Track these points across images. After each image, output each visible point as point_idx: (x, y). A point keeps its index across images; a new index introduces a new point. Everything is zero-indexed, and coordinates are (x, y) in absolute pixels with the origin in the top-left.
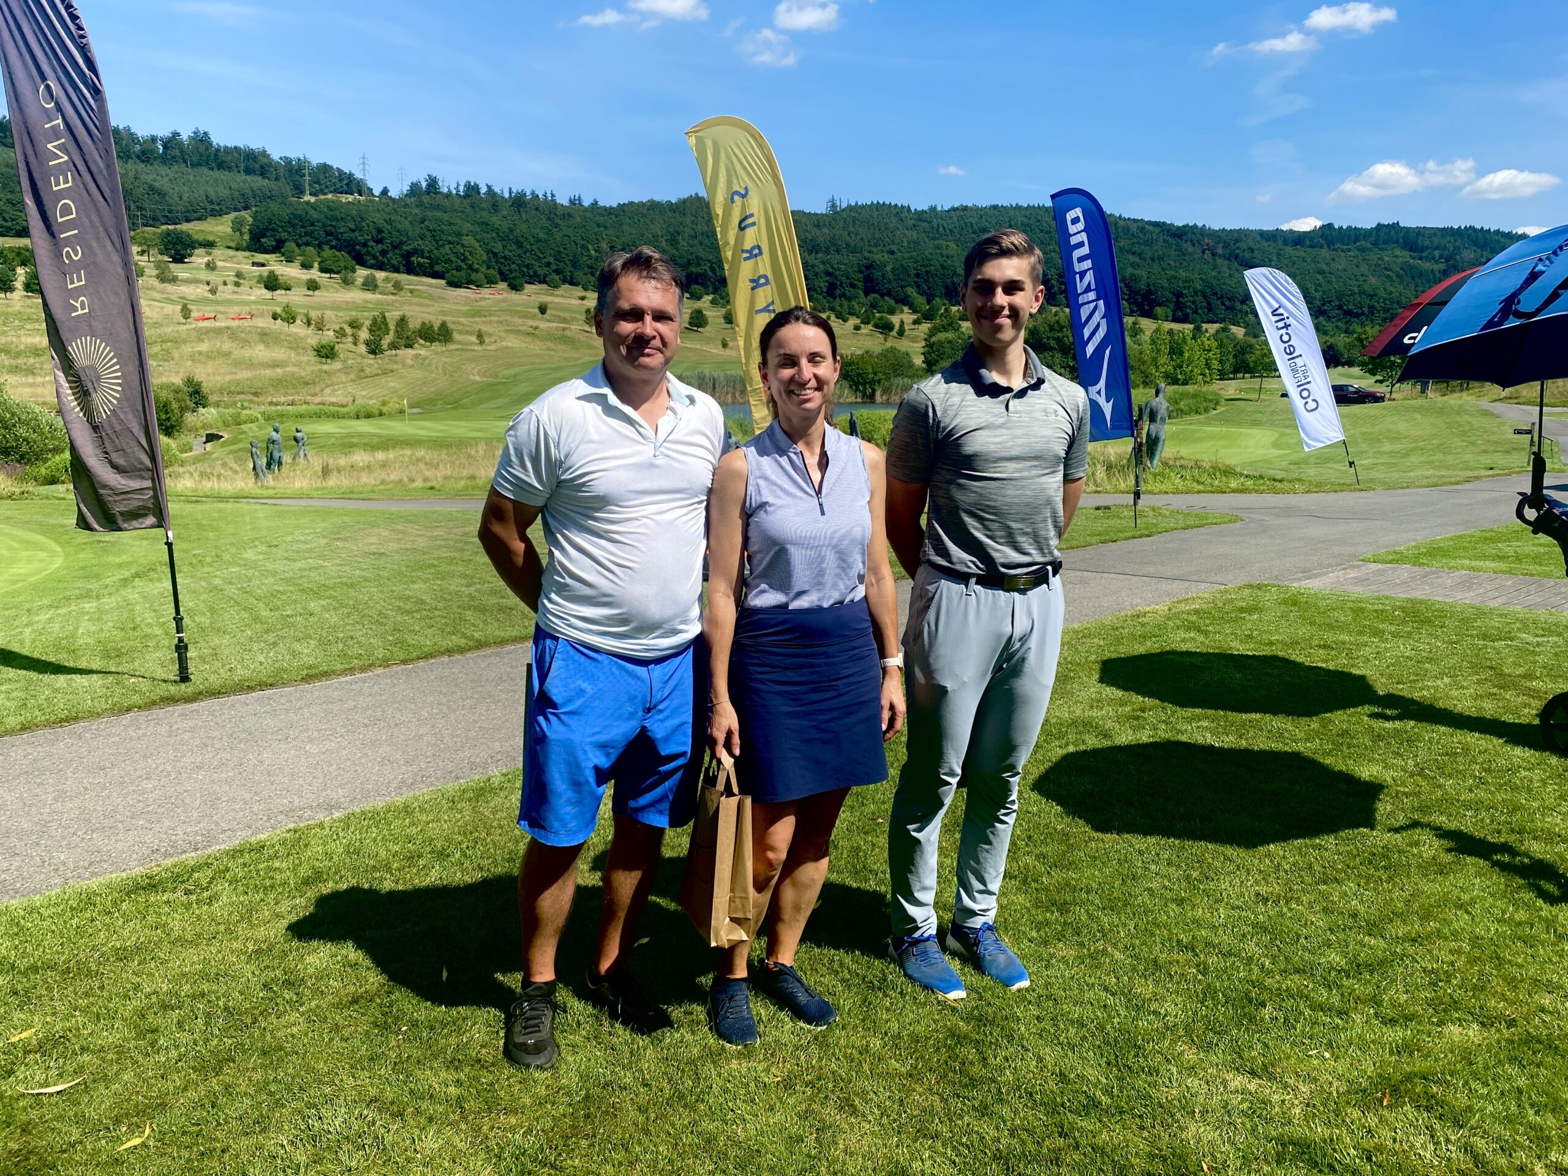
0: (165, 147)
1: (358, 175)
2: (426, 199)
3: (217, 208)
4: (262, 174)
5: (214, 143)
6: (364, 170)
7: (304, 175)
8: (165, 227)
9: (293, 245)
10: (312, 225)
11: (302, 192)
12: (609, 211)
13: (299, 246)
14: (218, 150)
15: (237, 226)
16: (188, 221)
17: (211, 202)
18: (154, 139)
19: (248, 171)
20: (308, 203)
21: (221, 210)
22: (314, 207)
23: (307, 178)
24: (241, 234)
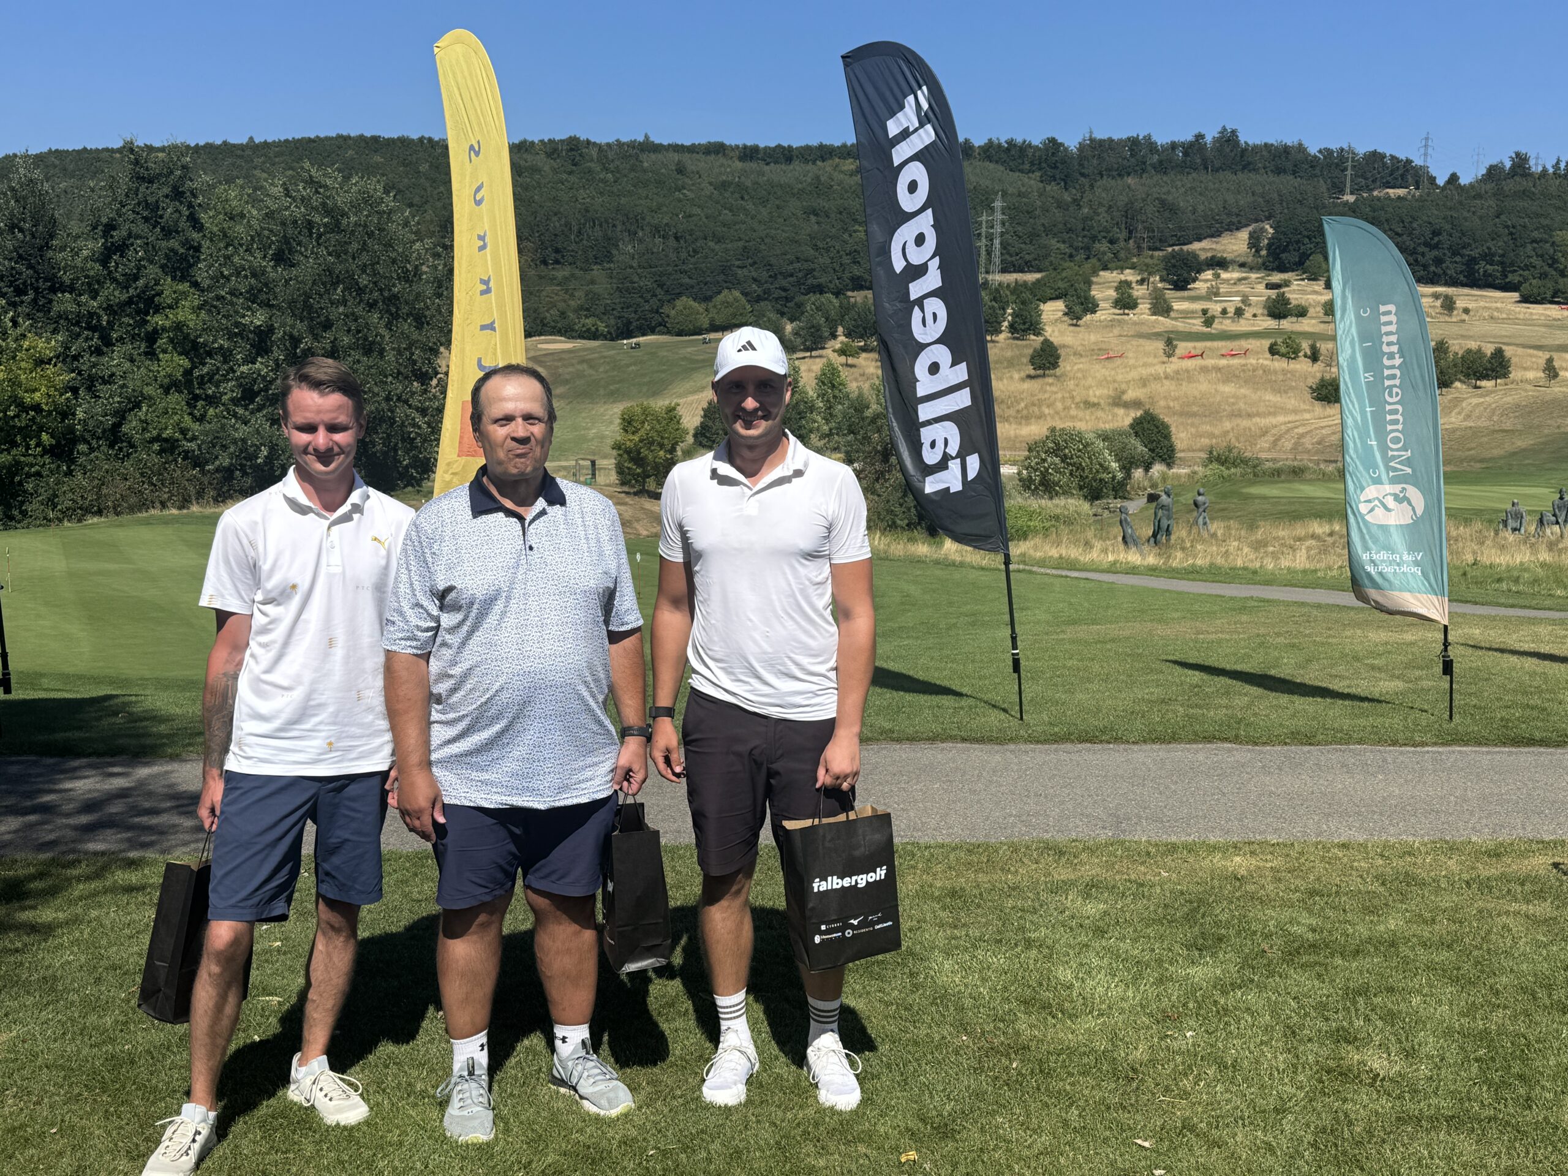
0: (1186, 154)
1: (1418, 161)
2: (1509, 186)
3: (1235, 219)
4: (1294, 173)
5: (1242, 142)
6: (1426, 155)
7: (1346, 169)
8: (1170, 249)
9: (1319, 258)
11: (1342, 192)
14: (1244, 151)
15: (1254, 242)
16: (1199, 240)
17: (1229, 214)
18: (1174, 146)
19: (1279, 171)
20: (1346, 204)
21: (1239, 222)
22: (1353, 208)
23: (1349, 172)
24: (1257, 251)
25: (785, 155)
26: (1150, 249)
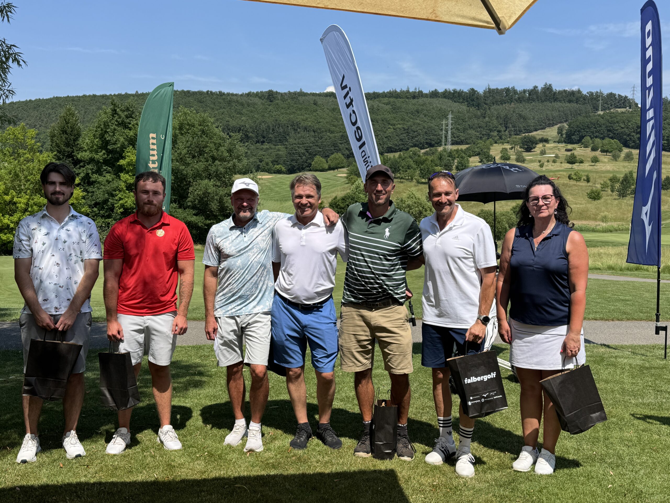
0: (530, 94)
1: (629, 97)
3: (551, 122)
4: (577, 102)
5: (554, 89)
6: (633, 94)
7: (599, 100)
8: (524, 135)
9: (588, 138)
10: (600, 126)
11: (597, 110)
13: (591, 138)
14: (555, 93)
15: (560, 131)
16: (536, 130)
17: (549, 120)
18: (525, 91)
19: (570, 101)
20: (599, 115)
21: (553, 123)
22: (602, 117)
23: (601, 102)
24: (562, 135)
26: (515, 135)
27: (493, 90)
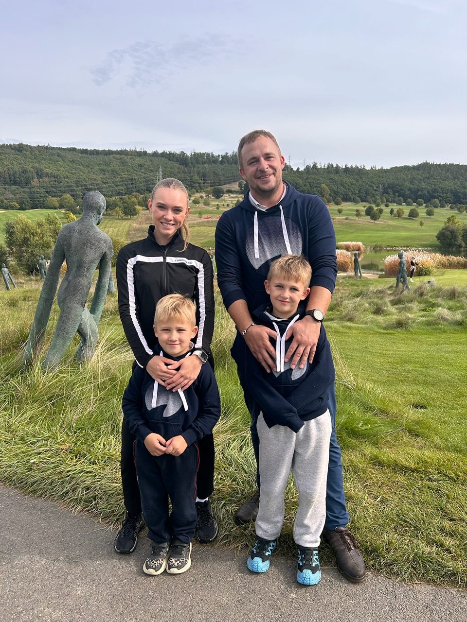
0: (222, 159)
2: (312, 171)
3: (235, 178)
12: (386, 171)
15: (240, 185)
16: (225, 184)
18: (219, 156)
24: (241, 188)
25: (96, 153)
27: (197, 154)
